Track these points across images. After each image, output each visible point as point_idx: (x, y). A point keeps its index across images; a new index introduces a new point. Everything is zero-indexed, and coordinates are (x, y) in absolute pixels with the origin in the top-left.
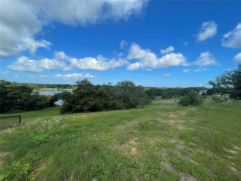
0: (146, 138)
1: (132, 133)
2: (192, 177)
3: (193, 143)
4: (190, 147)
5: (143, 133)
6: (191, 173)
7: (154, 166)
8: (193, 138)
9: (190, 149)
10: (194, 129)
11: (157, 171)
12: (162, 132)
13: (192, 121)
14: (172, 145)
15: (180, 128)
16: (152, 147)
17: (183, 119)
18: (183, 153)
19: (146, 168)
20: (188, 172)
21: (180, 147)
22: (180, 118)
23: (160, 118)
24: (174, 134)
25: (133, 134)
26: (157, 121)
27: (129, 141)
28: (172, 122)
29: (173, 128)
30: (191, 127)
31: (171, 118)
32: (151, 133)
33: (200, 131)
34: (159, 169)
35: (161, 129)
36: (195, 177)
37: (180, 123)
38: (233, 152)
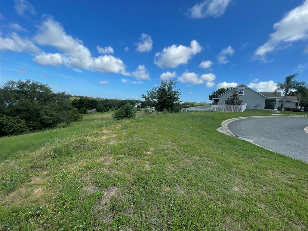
0: (65, 166)
1: (38, 167)
2: (115, 188)
3: (122, 155)
4: (118, 159)
5: (60, 161)
6: (114, 185)
7: (71, 198)
8: (122, 150)
9: (118, 162)
10: (124, 142)
11: (75, 202)
12: (90, 153)
13: (124, 134)
14: (100, 164)
15: (112, 142)
16: (71, 176)
17: (116, 133)
18: (110, 168)
19: (59, 206)
20: (112, 184)
21: (108, 163)
22: (114, 132)
23: (90, 136)
24: (104, 151)
25: (40, 167)
26: (84, 141)
27: (30, 181)
28: (104, 138)
29: (104, 144)
30: (123, 139)
31: (102, 134)
32: (74, 157)
33: (129, 142)
34: (78, 198)
35: (89, 149)
36: (118, 186)
37: (113, 138)
38: (149, 153)
